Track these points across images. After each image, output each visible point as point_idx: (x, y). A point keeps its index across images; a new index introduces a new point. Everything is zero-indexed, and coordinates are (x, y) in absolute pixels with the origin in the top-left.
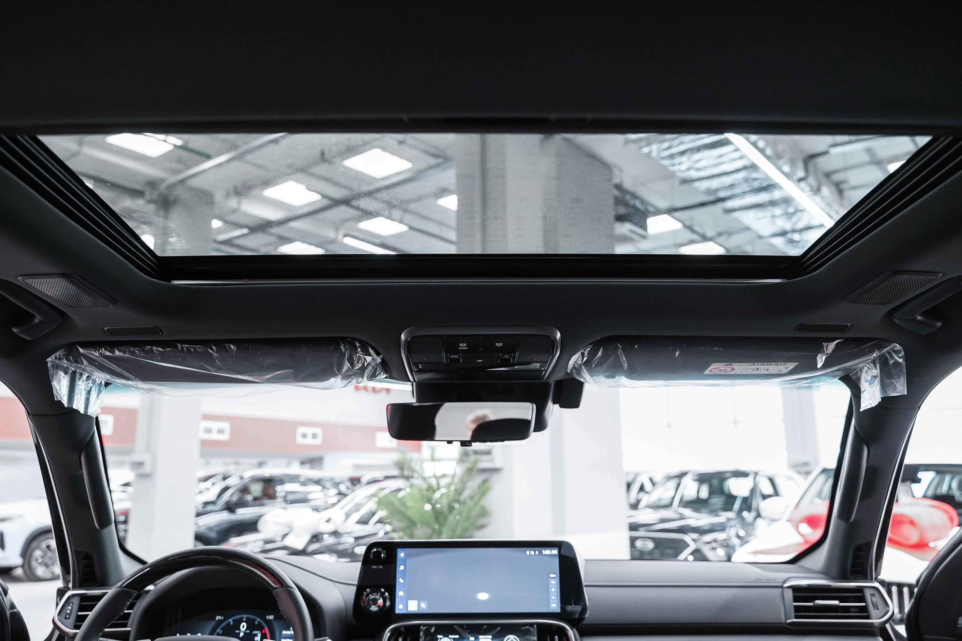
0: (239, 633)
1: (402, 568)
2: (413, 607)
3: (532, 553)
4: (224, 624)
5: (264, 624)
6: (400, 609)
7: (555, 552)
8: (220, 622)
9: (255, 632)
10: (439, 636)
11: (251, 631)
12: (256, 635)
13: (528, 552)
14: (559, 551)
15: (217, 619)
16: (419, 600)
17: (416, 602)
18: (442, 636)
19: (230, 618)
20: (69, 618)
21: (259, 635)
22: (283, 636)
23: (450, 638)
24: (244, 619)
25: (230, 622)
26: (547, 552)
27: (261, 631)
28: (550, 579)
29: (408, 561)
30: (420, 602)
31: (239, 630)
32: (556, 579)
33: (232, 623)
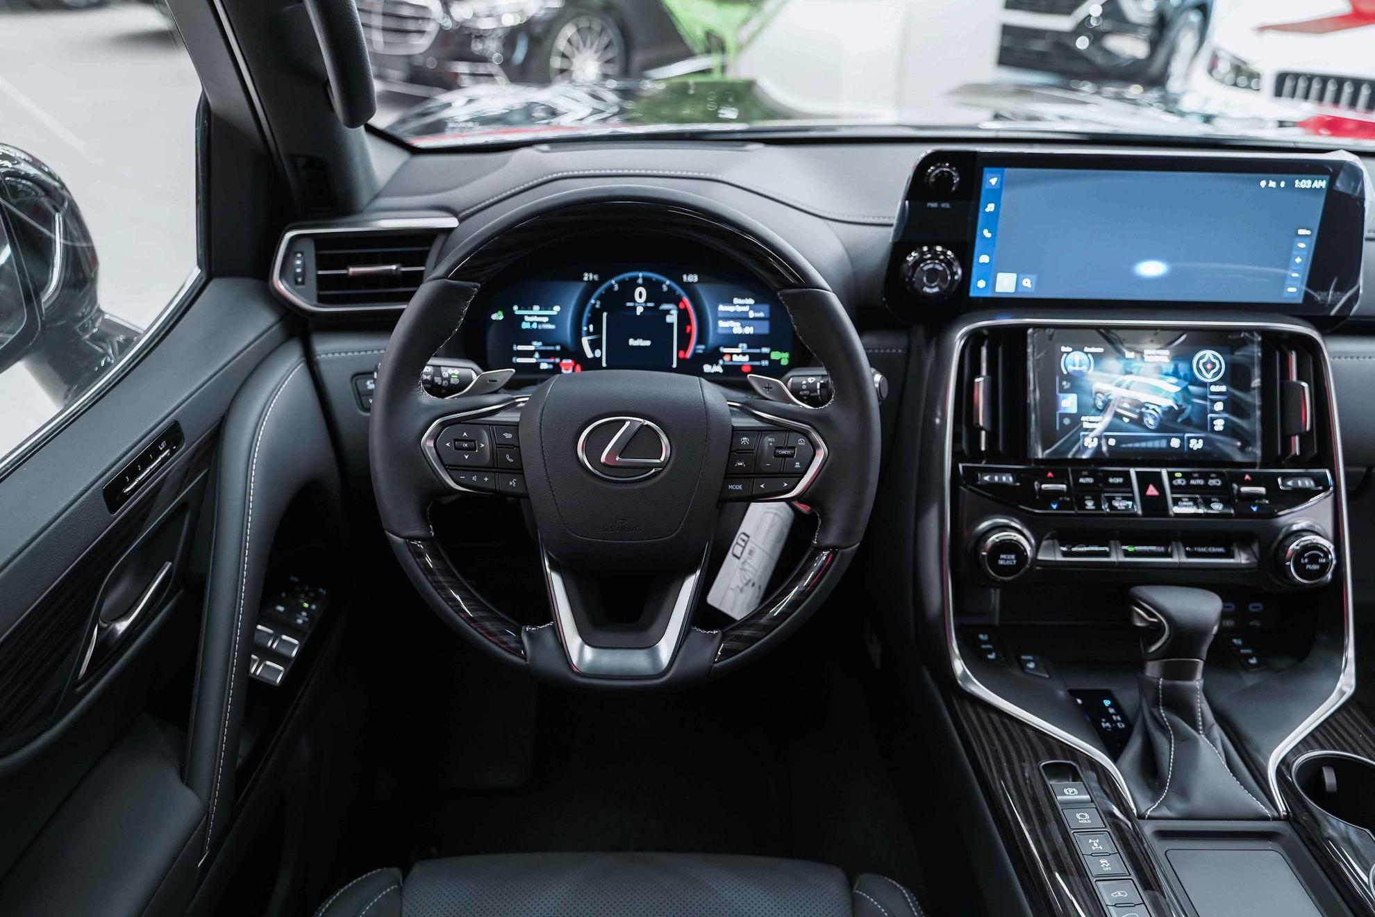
0: (634, 308)
1: (991, 207)
2: (1006, 284)
3: (1272, 184)
4: (601, 290)
5: (679, 291)
6: (979, 286)
7: (1321, 184)
8: (593, 286)
9: (665, 307)
10: (1064, 349)
11: (657, 305)
12: (668, 312)
13: (1263, 184)
14: (1331, 184)
15: (586, 279)
16: (1021, 272)
17: (1014, 276)
18: (1069, 349)
19: (611, 277)
20: (303, 283)
21: (674, 312)
22: (720, 315)
23: (1087, 353)
24: (640, 281)
25: (612, 286)
26: (1305, 184)
27: (677, 305)
28: (1297, 239)
29: (1005, 195)
30: (1022, 276)
31: (634, 301)
32: (1308, 240)
33: (616, 288)
